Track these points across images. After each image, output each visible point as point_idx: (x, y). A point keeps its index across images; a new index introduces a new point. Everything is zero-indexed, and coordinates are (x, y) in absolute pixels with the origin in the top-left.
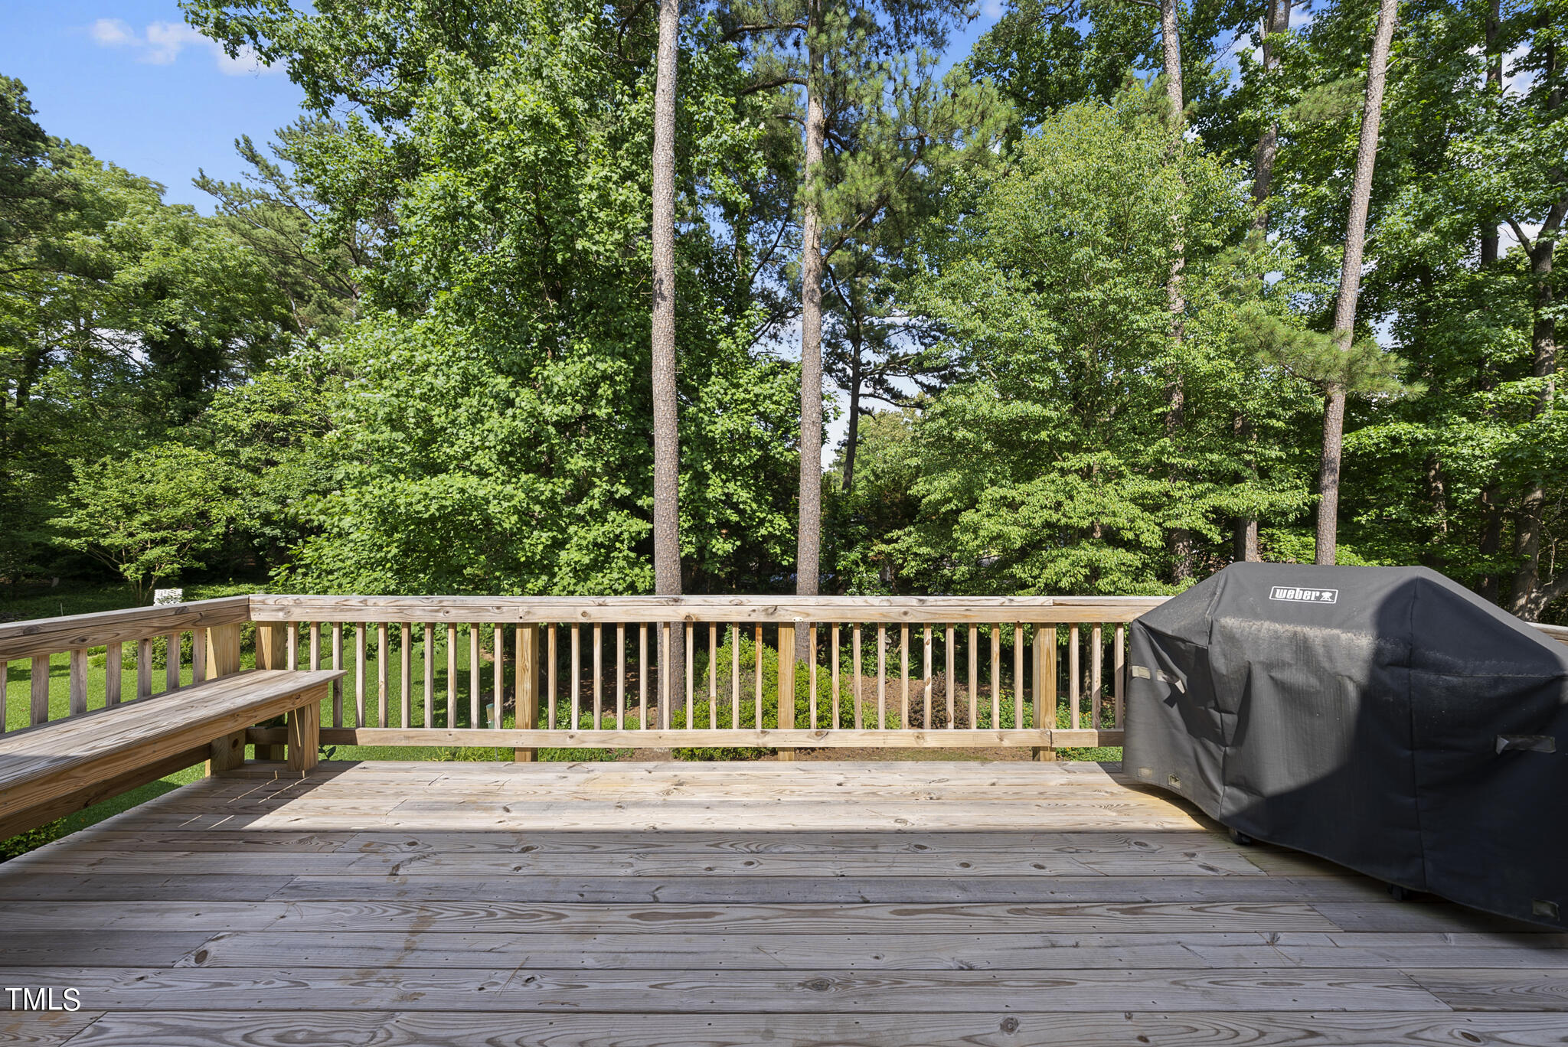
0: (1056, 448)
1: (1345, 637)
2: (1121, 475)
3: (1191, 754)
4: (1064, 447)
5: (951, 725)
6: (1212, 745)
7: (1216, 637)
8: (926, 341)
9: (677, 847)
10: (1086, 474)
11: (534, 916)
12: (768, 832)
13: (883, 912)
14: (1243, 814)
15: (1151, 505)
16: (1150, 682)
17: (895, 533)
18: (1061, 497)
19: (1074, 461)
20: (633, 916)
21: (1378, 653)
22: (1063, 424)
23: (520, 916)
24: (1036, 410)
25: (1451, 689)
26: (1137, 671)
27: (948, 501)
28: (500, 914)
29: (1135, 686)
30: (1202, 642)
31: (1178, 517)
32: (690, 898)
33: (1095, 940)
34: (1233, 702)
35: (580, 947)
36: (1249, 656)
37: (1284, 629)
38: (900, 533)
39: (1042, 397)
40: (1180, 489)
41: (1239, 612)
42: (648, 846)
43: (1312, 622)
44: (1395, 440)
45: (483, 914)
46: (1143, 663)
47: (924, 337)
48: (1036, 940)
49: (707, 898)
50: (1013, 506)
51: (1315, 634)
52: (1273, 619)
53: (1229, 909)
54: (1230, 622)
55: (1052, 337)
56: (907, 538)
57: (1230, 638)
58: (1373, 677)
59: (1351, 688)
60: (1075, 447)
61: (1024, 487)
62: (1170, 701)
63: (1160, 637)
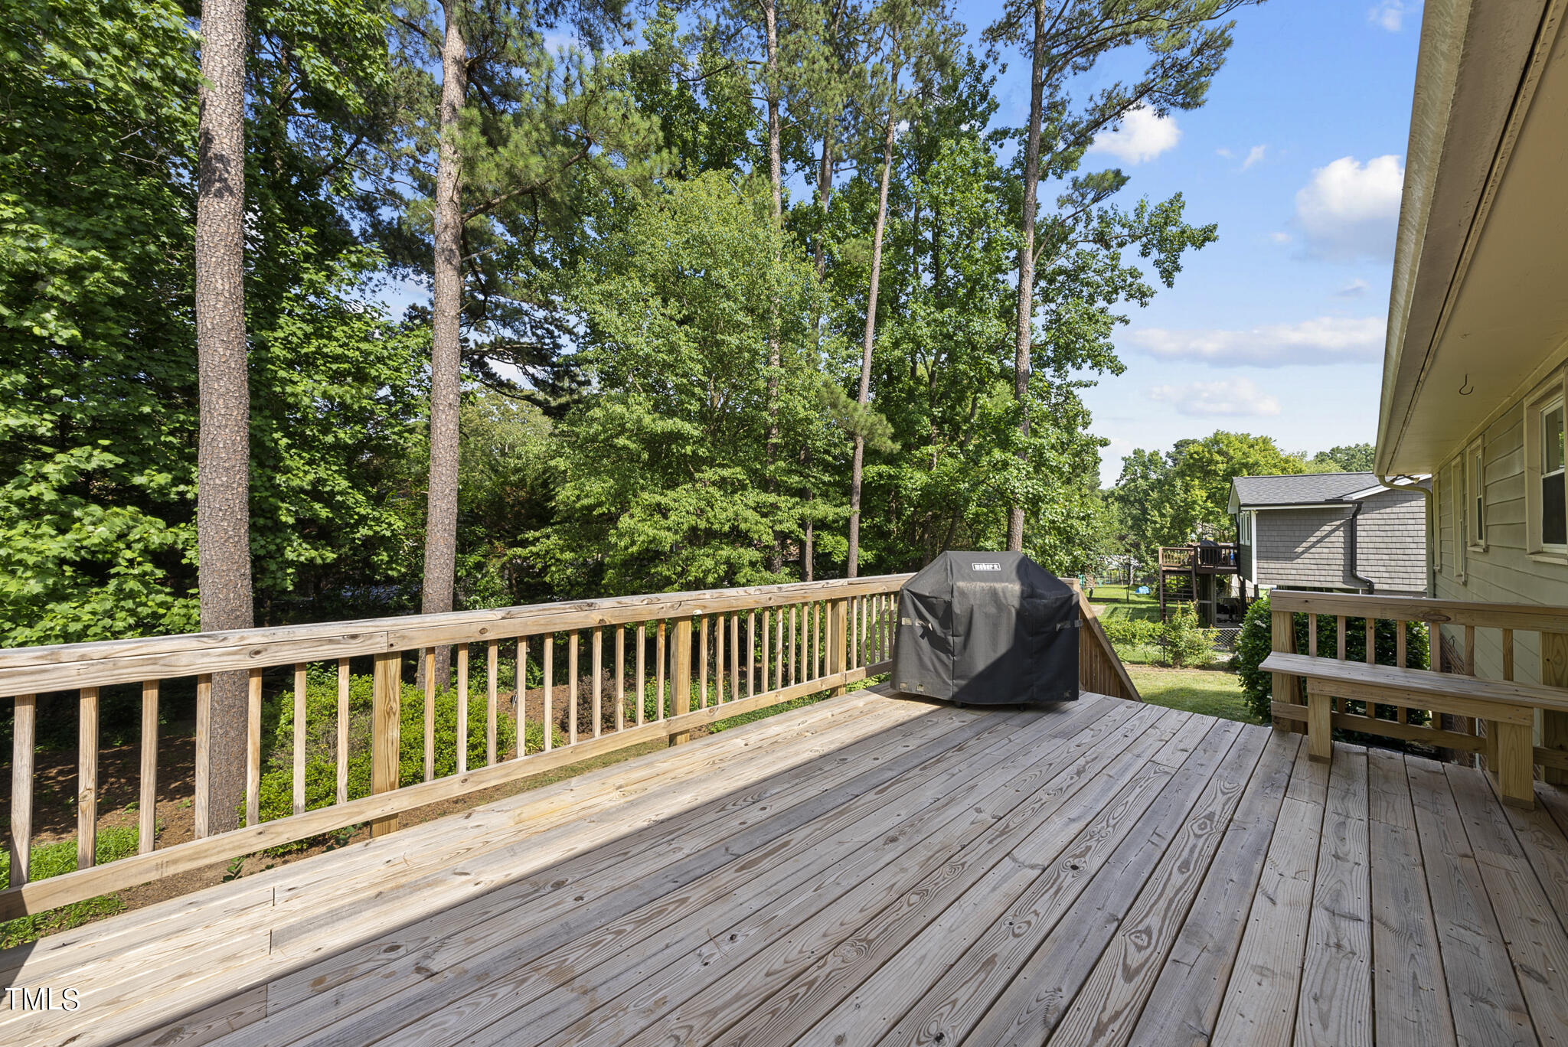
0: (698, 462)
1: (1010, 586)
2: (744, 487)
3: (931, 668)
4: (704, 461)
6: (943, 656)
7: (956, 593)
8: (539, 332)
9: (696, 823)
10: (721, 484)
11: (661, 912)
12: (746, 788)
13: (871, 796)
14: (963, 690)
15: (766, 511)
16: (911, 627)
17: (530, 535)
18: (703, 504)
19: (709, 474)
20: (737, 871)
21: (1022, 592)
22: (700, 442)
23: (649, 918)
24: (687, 428)
25: (1045, 606)
26: (904, 621)
27: (600, 504)
28: (629, 928)
29: (904, 631)
30: (947, 598)
31: (781, 522)
32: (758, 843)
33: (963, 766)
34: (961, 629)
35: (732, 905)
36: (972, 602)
37: (985, 585)
38: (538, 534)
39: (688, 417)
40: (784, 502)
41: (964, 579)
42: (671, 833)
43: (995, 580)
44: (880, 475)
45: (610, 937)
46: (908, 616)
47: (537, 327)
48: (945, 777)
49: (769, 837)
50: (663, 511)
51: (998, 586)
52: (977, 581)
53: (986, 735)
54: (961, 584)
55: (699, 367)
56: (547, 542)
57: (962, 593)
58: (1021, 604)
59: (1013, 611)
60: (711, 462)
61: (671, 494)
62: (922, 636)
63: (920, 597)
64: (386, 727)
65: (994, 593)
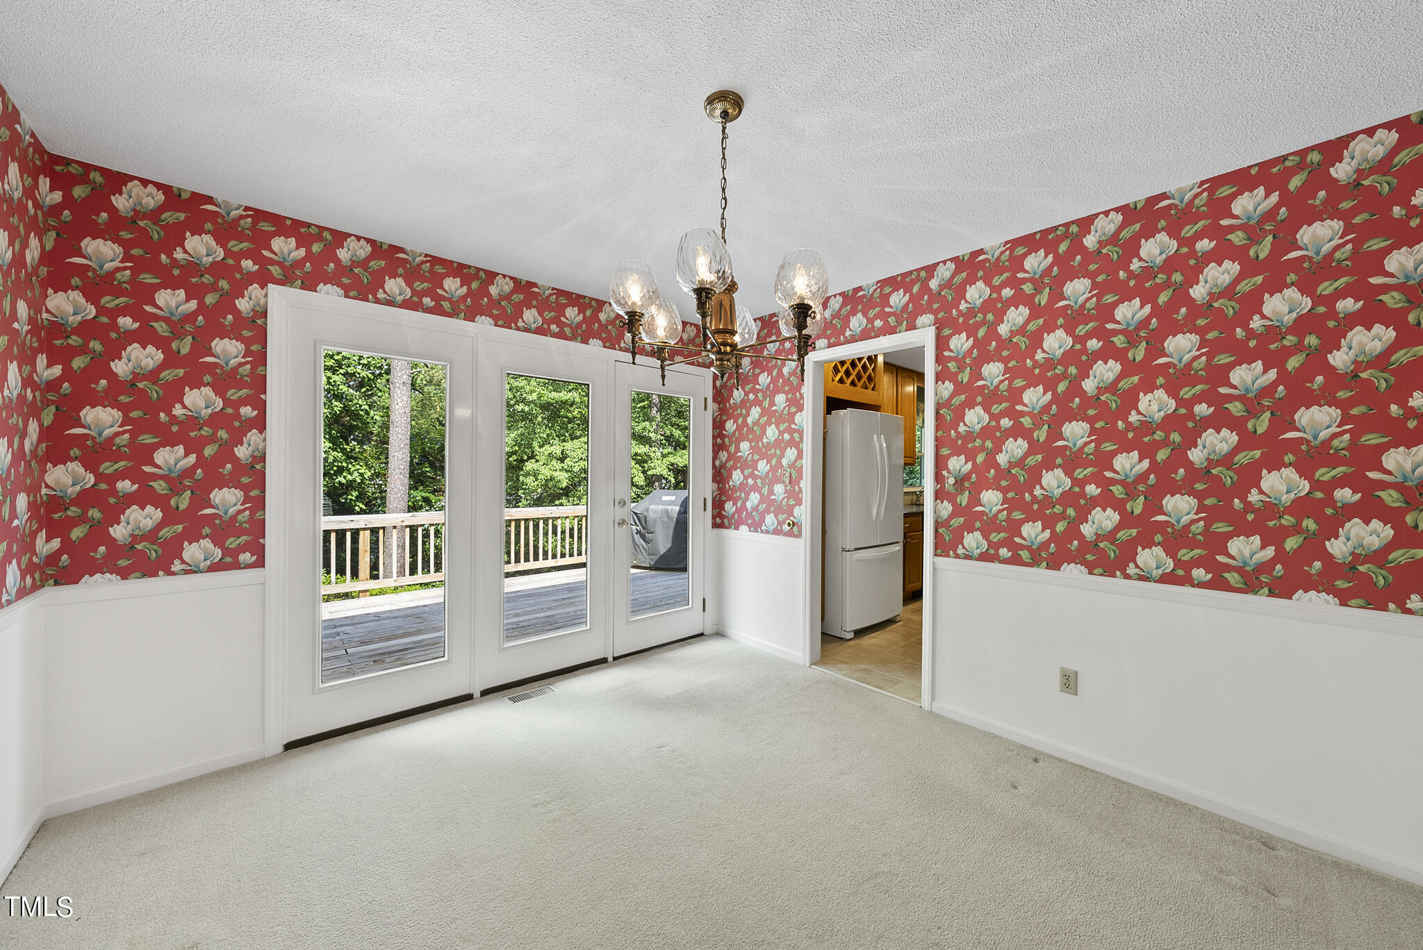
5: (567, 556)
6: (644, 544)
7: (649, 512)
14: (656, 562)
21: (680, 510)
34: (652, 529)
36: (656, 516)
43: (669, 505)
52: (662, 505)
59: (675, 519)
62: (636, 534)
63: (635, 513)
64: (364, 558)
65: (667, 511)
